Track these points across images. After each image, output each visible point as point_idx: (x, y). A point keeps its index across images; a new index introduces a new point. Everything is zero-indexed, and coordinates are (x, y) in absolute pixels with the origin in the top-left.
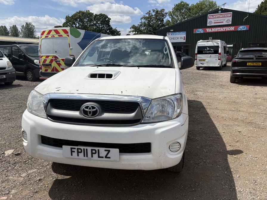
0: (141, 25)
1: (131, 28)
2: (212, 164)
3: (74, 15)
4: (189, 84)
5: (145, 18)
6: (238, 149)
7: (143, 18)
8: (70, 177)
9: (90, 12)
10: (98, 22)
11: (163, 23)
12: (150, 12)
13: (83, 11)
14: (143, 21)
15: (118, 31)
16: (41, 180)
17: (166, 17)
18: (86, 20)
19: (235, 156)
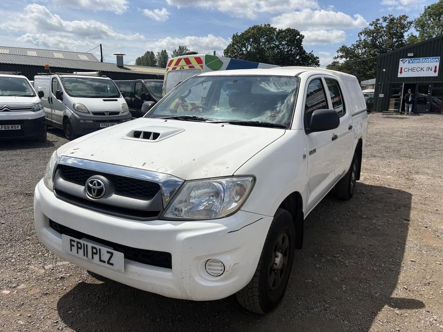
0: (358, 46)
1: (338, 52)
2: (337, 316)
3: (245, 33)
4: (410, 158)
5: (367, 32)
6: (417, 299)
7: (364, 32)
8: (102, 282)
9: (271, 26)
10: (283, 43)
11: (402, 40)
12: (379, 22)
13: (260, 25)
14: (363, 37)
15: (315, 56)
16: (64, 278)
17: (409, 29)
18: (263, 40)
19: (397, 312)
